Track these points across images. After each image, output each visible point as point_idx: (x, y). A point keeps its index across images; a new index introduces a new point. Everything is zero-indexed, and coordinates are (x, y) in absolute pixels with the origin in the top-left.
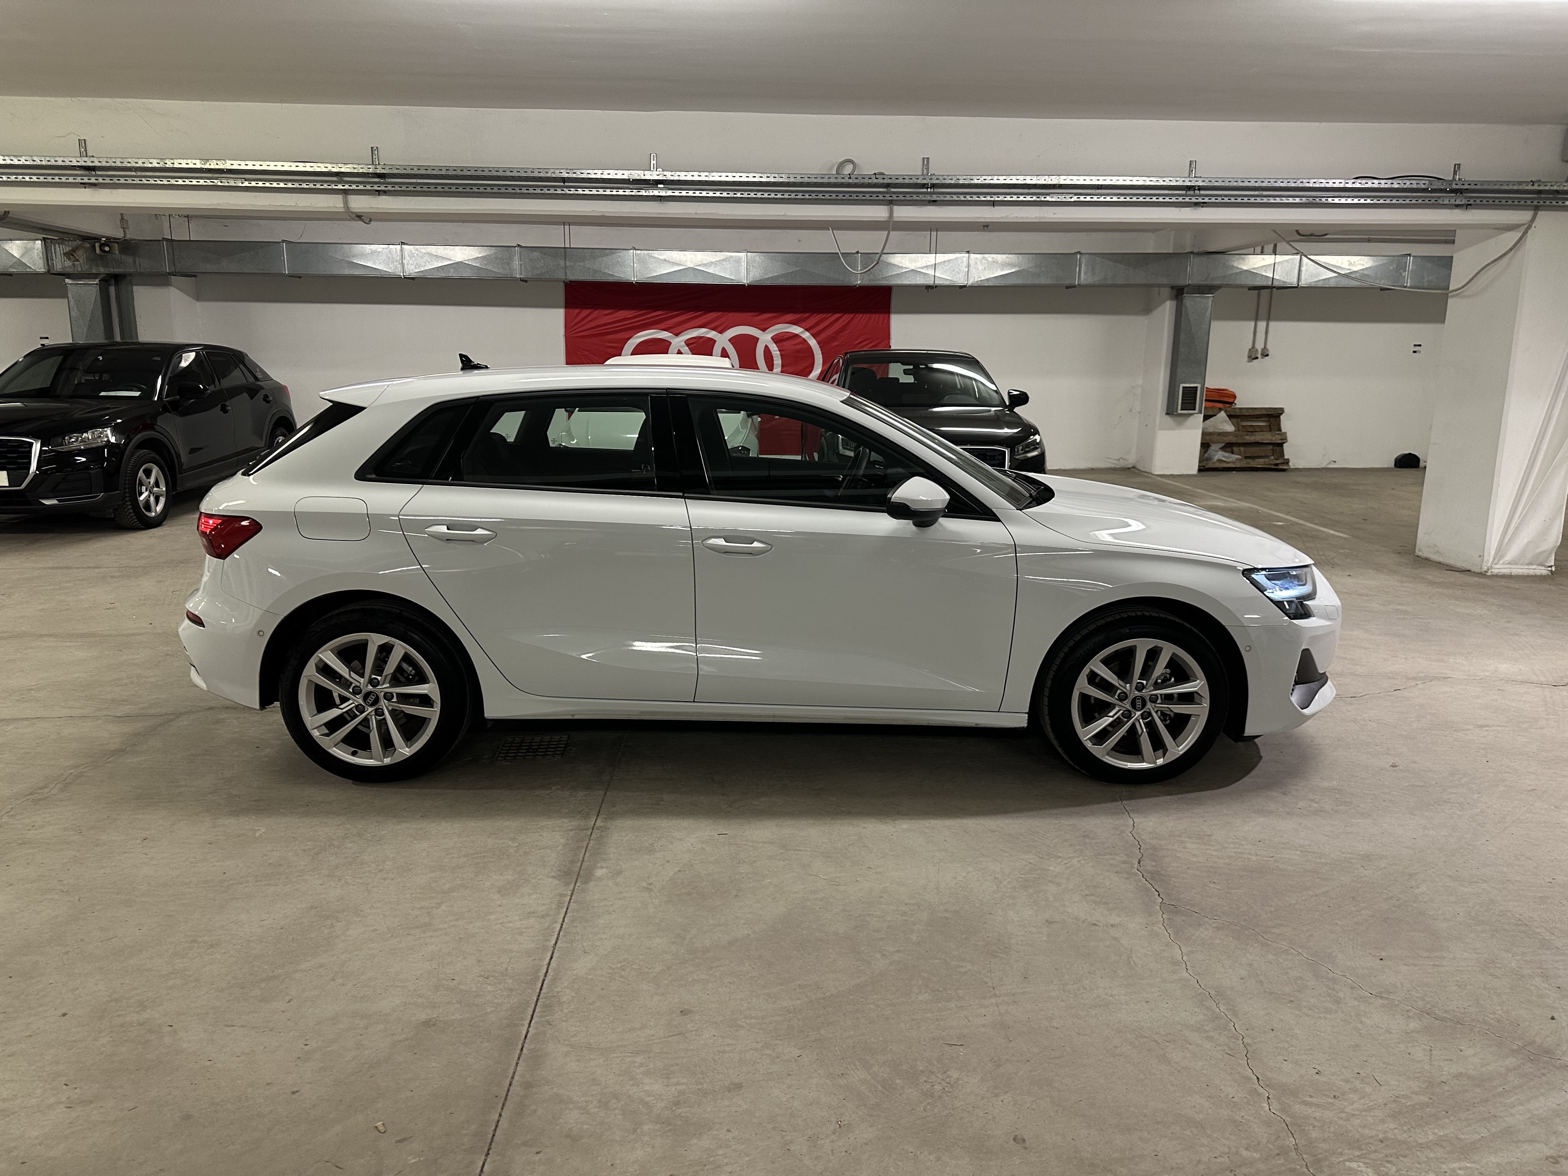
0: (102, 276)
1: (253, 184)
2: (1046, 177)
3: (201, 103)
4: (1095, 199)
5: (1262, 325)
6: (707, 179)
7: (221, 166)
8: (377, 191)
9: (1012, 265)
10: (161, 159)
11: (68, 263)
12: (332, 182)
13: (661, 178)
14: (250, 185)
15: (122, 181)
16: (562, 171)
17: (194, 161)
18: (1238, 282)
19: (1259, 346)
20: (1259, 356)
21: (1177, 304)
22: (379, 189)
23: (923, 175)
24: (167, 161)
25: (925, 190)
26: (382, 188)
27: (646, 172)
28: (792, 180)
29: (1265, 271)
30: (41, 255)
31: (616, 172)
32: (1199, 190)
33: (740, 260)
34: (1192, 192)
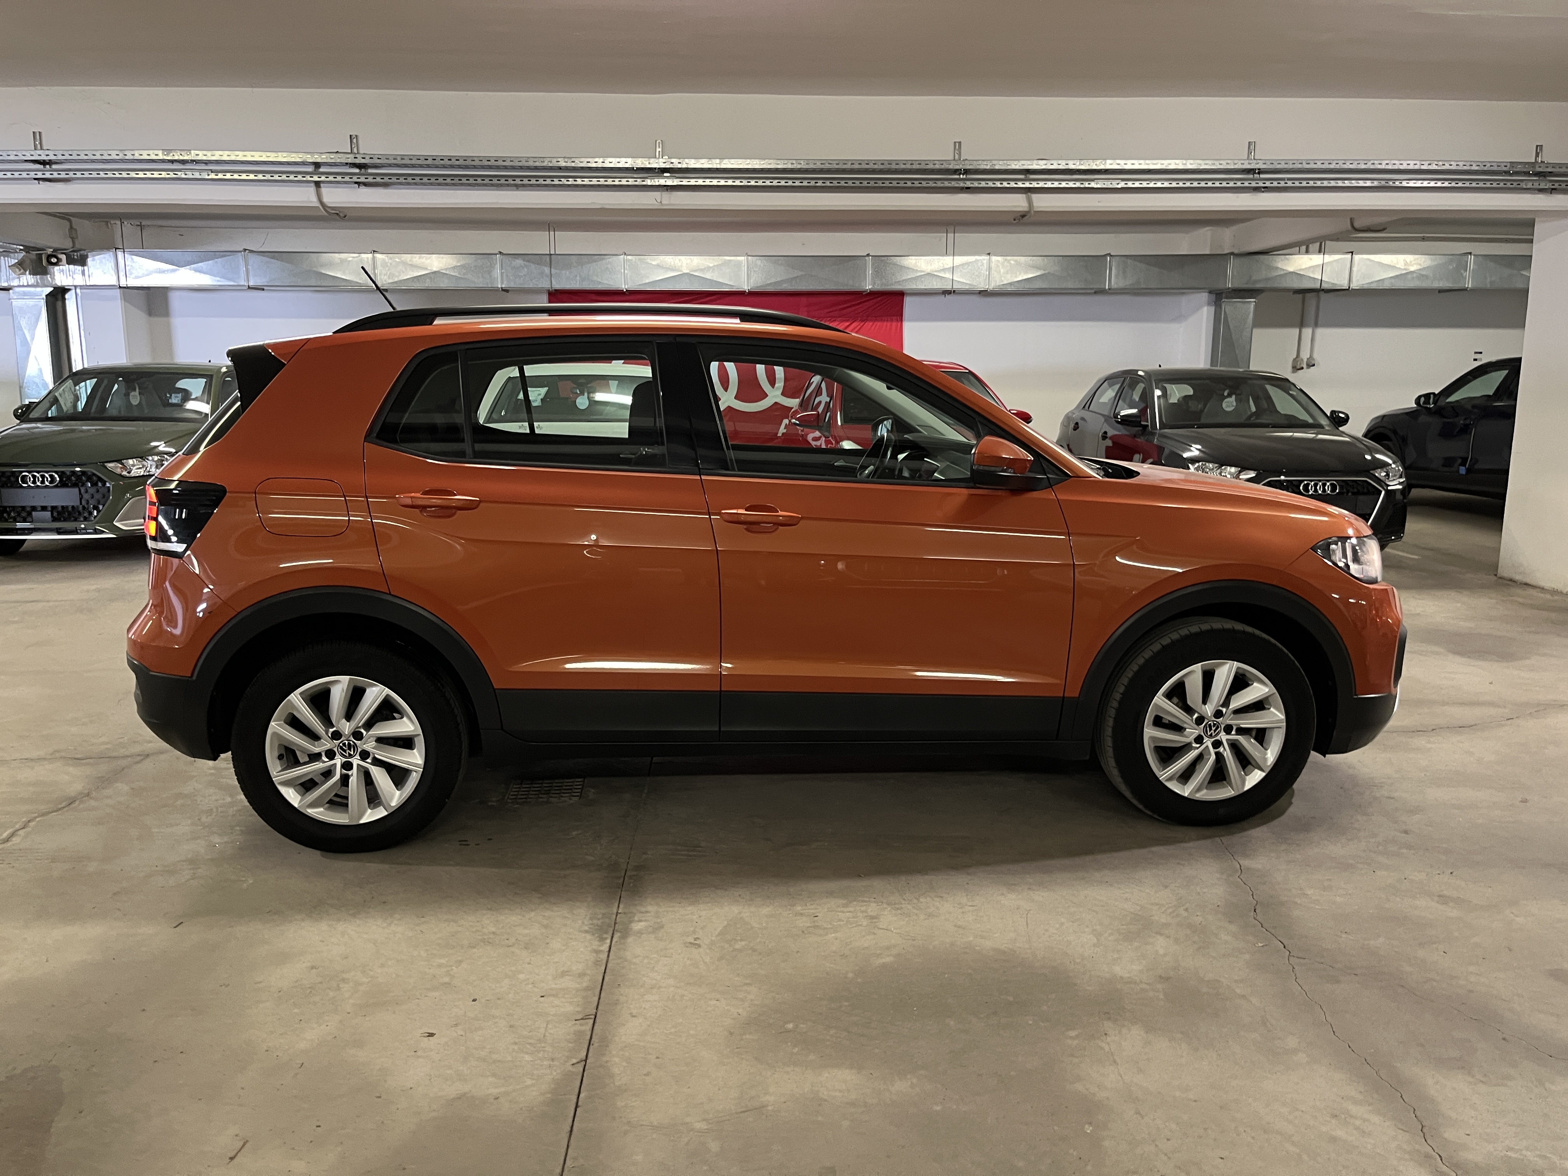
0: (47, 291)
1: (221, 176)
2: (1090, 161)
5: (1307, 332)
6: (718, 166)
7: (186, 158)
8: (356, 183)
10: (120, 150)
11: (13, 276)
12: (307, 173)
13: (668, 166)
14: (217, 177)
15: (79, 175)
17: (156, 152)
18: (1284, 285)
19: (1305, 355)
20: (1305, 366)
21: (1216, 309)
22: (359, 180)
23: (954, 160)
24: (126, 152)
25: (957, 176)
26: (362, 179)
27: (652, 160)
29: (1313, 272)
31: (618, 160)
32: (1259, 173)
33: (739, 264)
34: (1251, 176)
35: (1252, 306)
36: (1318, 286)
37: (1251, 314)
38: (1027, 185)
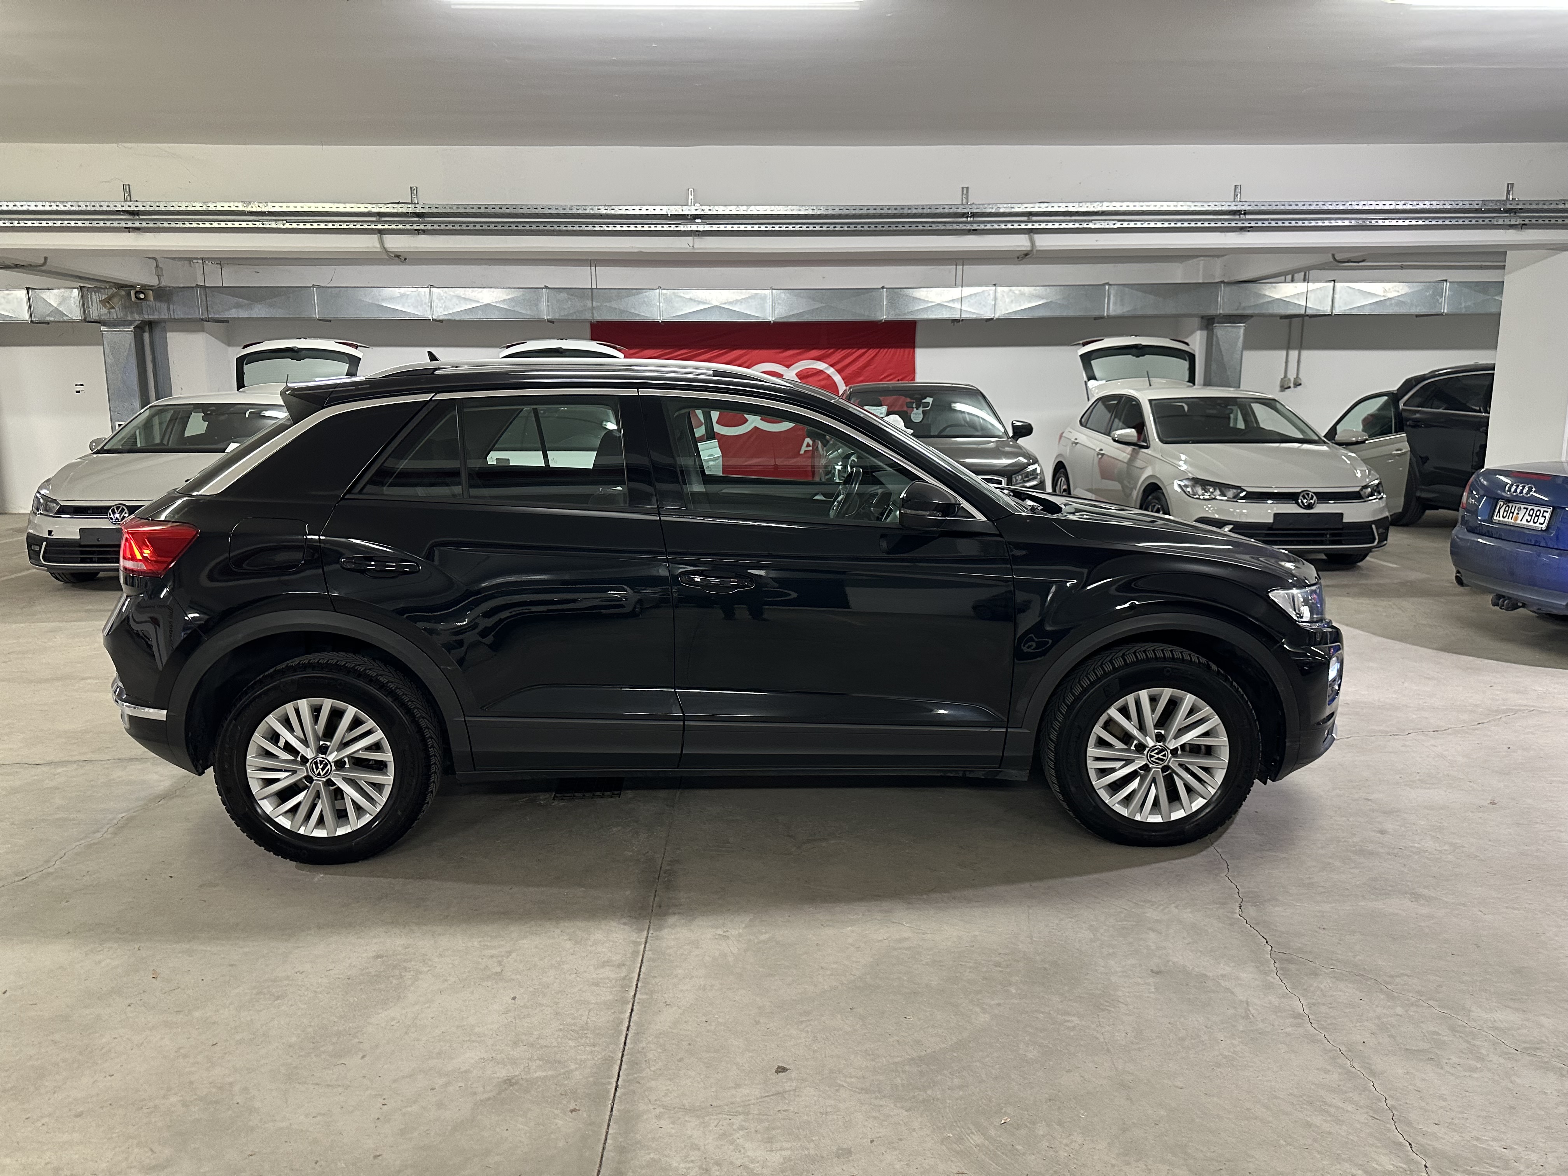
0: (136, 324)
1: (294, 225)
2: (1088, 204)
3: (243, 146)
4: (1139, 225)
5: (1294, 354)
6: (745, 213)
7: (263, 208)
8: (416, 230)
9: (1040, 297)
10: (204, 202)
11: (104, 311)
12: (372, 222)
13: (699, 212)
14: (291, 227)
15: (166, 225)
16: (600, 207)
17: (236, 204)
18: (1271, 311)
19: (1292, 376)
20: (1292, 385)
21: (1208, 334)
22: (418, 228)
23: (962, 204)
24: (209, 204)
25: (964, 219)
26: (422, 227)
27: (685, 208)
28: (830, 212)
29: (1298, 299)
30: (78, 303)
31: (654, 207)
32: (1245, 214)
33: (765, 297)
34: (1237, 217)
35: (1242, 331)
36: (1303, 312)
37: (1241, 338)
38: (1030, 226)
